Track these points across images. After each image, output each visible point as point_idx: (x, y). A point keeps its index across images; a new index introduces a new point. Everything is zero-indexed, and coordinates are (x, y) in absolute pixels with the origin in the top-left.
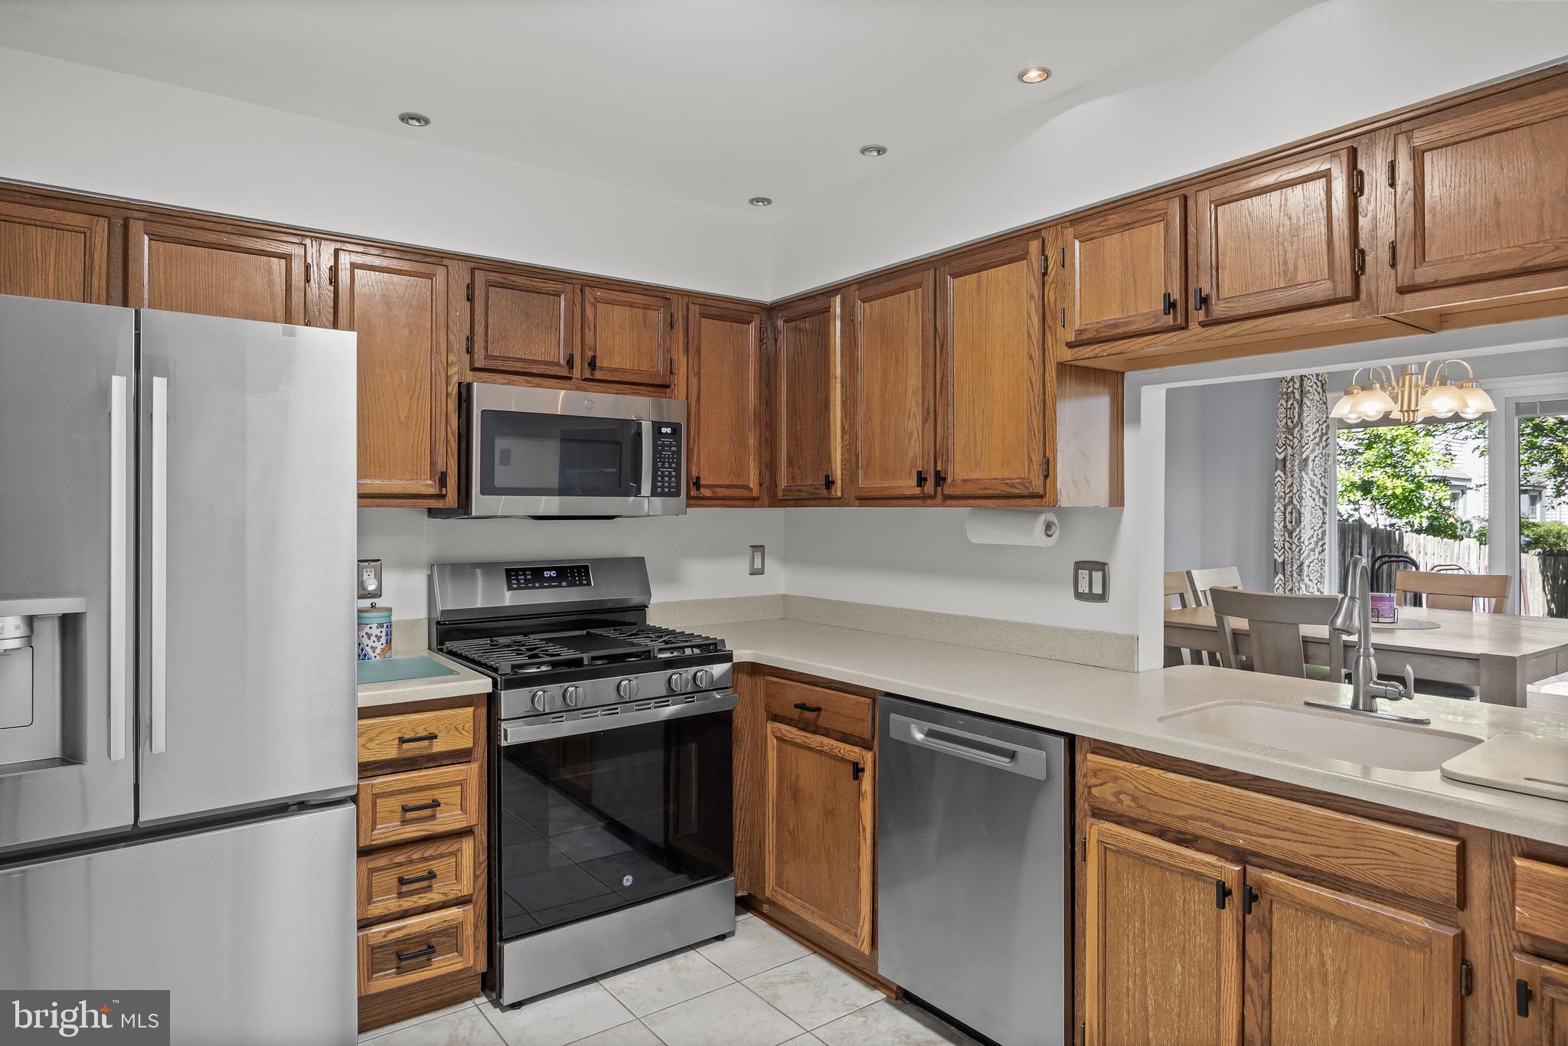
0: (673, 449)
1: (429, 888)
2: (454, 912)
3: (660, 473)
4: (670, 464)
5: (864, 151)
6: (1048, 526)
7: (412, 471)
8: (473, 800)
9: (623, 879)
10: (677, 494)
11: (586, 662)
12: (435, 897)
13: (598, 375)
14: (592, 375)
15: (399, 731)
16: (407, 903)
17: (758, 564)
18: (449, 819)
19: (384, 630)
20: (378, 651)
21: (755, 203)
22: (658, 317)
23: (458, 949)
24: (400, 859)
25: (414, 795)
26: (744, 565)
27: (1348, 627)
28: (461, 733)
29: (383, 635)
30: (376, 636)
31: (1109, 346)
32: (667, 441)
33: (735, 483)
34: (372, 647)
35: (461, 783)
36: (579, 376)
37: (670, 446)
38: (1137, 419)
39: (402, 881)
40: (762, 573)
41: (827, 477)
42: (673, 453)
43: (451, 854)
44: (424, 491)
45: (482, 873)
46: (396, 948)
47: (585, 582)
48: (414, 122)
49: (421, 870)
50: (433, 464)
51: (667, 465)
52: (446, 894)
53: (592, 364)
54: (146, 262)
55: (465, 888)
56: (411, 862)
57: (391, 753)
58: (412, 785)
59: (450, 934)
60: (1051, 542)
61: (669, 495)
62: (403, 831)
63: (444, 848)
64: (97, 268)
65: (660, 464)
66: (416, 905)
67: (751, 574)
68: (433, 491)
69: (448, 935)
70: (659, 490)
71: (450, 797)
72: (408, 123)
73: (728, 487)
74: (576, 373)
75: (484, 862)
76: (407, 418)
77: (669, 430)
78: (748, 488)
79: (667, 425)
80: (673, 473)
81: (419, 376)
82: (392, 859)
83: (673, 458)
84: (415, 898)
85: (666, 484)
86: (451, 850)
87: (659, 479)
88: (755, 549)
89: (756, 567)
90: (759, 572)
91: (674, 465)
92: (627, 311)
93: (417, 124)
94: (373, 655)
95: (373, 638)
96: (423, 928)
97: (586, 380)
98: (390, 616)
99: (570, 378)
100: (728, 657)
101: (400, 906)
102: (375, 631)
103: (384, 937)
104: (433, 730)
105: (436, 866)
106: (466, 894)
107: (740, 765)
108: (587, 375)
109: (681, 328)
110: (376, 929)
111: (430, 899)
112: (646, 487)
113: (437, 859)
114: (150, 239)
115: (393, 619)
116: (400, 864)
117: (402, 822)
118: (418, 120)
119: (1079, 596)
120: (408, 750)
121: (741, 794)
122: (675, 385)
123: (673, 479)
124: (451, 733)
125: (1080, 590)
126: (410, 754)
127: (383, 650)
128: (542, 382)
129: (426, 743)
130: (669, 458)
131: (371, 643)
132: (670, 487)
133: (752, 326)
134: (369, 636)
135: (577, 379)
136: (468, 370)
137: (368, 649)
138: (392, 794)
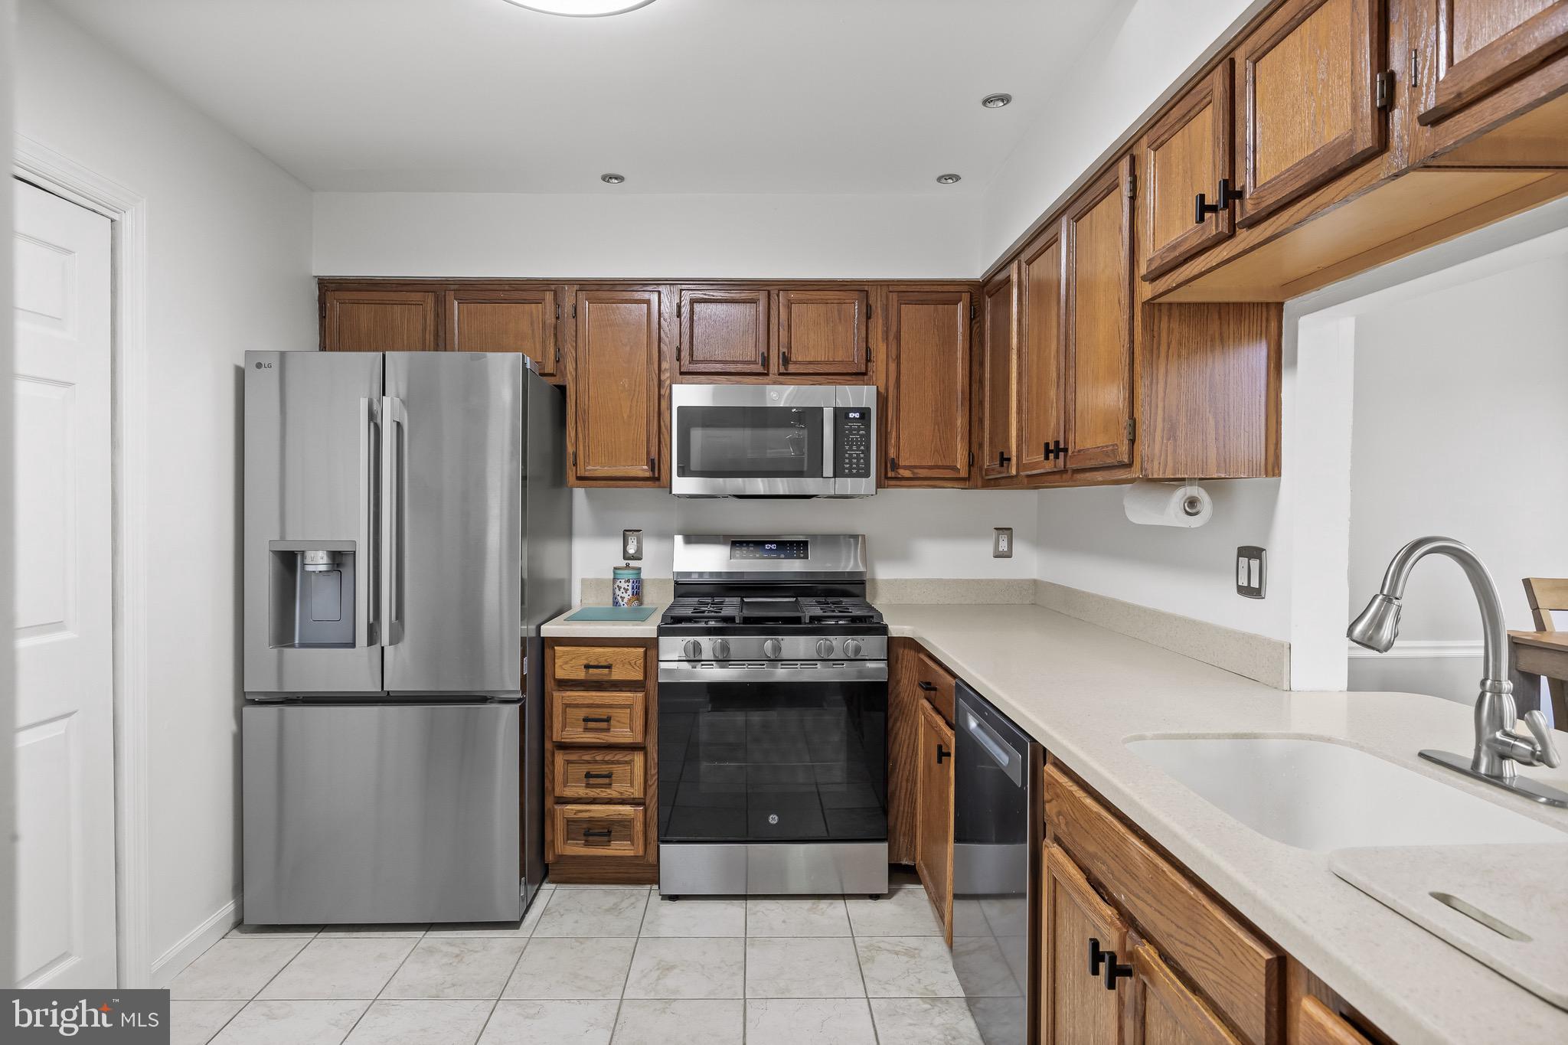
0: (861, 432)
1: (609, 785)
2: (627, 809)
3: (847, 455)
4: (858, 447)
5: (987, 101)
6: (1192, 502)
7: (633, 459)
8: (638, 723)
9: (769, 816)
10: (867, 475)
11: (737, 621)
12: (611, 792)
13: (792, 368)
14: (786, 369)
15: (587, 659)
16: (593, 793)
17: (1003, 546)
18: (623, 732)
19: (630, 584)
20: (626, 600)
21: (943, 181)
22: (855, 309)
23: (630, 838)
24: (587, 757)
25: (593, 710)
26: (988, 548)
27: (1371, 638)
28: (633, 667)
29: (630, 588)
30: (624, 588)
31: (1176, 275)
32: (855, 425)
33: (940, 464)
34: (621, 597)
35: (630, 706)
36: (776, 372)
37: (859, 429)
38: (1294, 363)
39: (588, 775)
40: (1010, 556)
41: (1002, 454)
42: (862, 436)
43: (626, 762)
44: (641, 474)
45: (653, 784)
46: (585, 826)
47: (802, 555)
48: (614, 181)
49: (604, 769)
50: (648, 453)
51: (854, 448)
52: (621, 793)
53: (786, 360)
54: (456, 318)
55: (637, 792)
56: (596, 762)
57: (581, 675)
58: (591, 702)
59: (626, 824)
60: (1195, 522)
61: (858, 475)
62: (583, 736)
63: (619, 756)
64: (428, 328)
65: (847, 447)
66: (599, 796)
67: (995, 557)
68: (648, 474)
69: (625, 826)
70: (847, 471)
71: (622, 715)
72: (608, 181)
73: (930, 468)
74: (774, 368)
75: (655, 774)
76: (629, 417)
77: (857, 415)
78: (954, 468)
79: (854, 410)
80: (862, 456)
81: (637, 384)
82: (581, 757)
83: (861, 441)
84: (598, 790)
85: (854, 466)
86: (626, 759)
87: (847, 461)
88: (1001, 532)
89: (1001, 549)
90: (1008, 555)
91: (862, 448)
92: (822, 308)
93: (616, 181)
94: (622, 603)
95: (622, 590)
96: (603, 815)
97: (780, 374)
98: (640, 573)
99: (767, 374)
100: (883, 630)
101: (587, 794)
102: (624, 585)
103: (575, 814)
104: (610, 661)
105: (617, 770)
106: (637, 796)
107: (907, 738)
108: (782, 370)
109: (879, 316)
110: (569, 807)
111: (610, 794)
112: (828, 469)
113: (615, 764)
114: (459, 303)
115: (643, 576)
116: (588, 762)
117: (585, 729)
118: (616, 178)
119: (1241, 590)
120: (593, 675)
121: (908, 766)
122: (873, 372)
123: (862, 461)
124: (626, 666)
125: (1240, 584)
126: (594, 678)
127: (629, 600)
128: (741, 379)
129: (606, 671)
130: (857, 441)
131: (621, 595)
132: (858, 469)
133: (960, 306)
134: (620, 588)
135: (774, 374)
136: (678, 374)
137: (619, 598)
138: (577, 706)
